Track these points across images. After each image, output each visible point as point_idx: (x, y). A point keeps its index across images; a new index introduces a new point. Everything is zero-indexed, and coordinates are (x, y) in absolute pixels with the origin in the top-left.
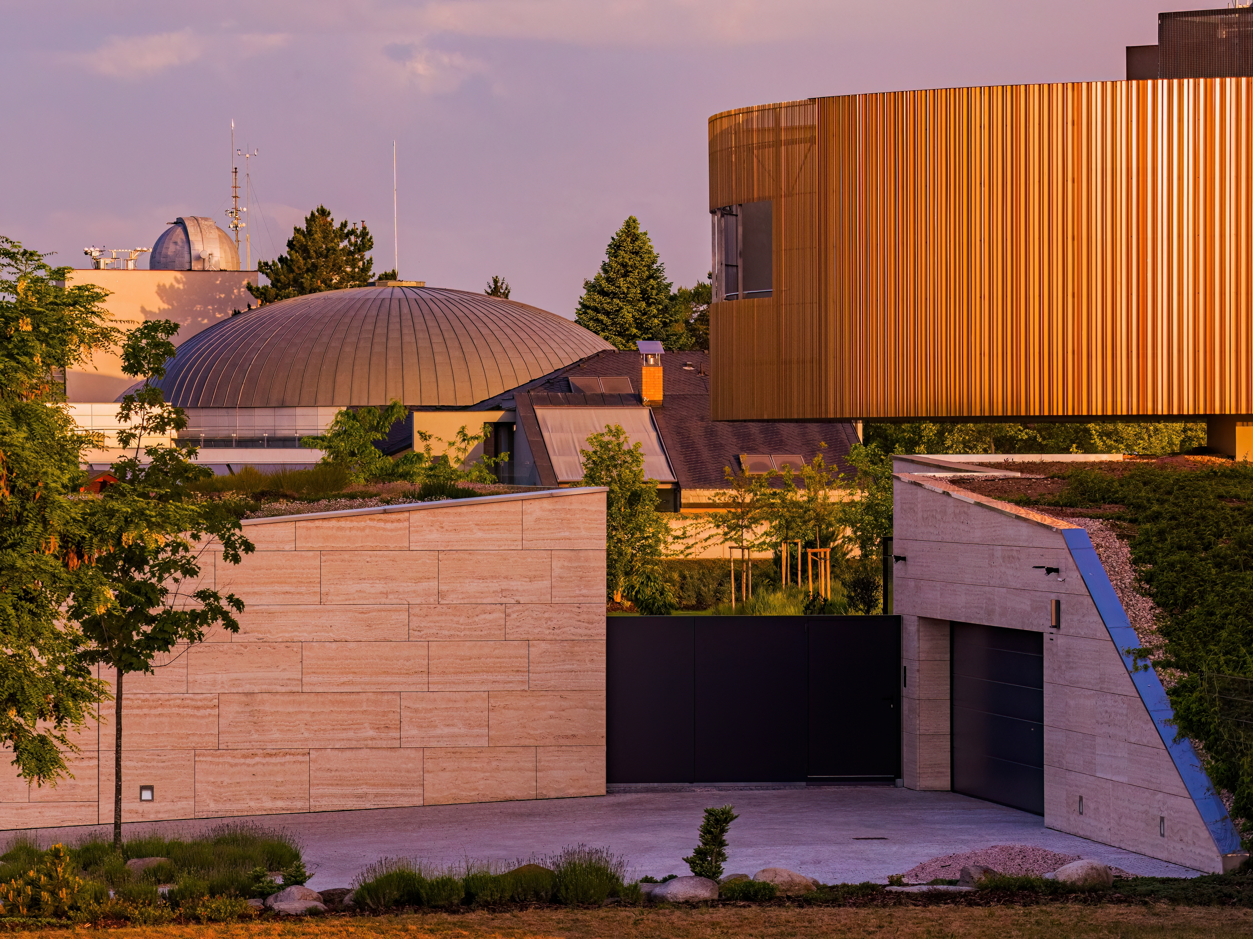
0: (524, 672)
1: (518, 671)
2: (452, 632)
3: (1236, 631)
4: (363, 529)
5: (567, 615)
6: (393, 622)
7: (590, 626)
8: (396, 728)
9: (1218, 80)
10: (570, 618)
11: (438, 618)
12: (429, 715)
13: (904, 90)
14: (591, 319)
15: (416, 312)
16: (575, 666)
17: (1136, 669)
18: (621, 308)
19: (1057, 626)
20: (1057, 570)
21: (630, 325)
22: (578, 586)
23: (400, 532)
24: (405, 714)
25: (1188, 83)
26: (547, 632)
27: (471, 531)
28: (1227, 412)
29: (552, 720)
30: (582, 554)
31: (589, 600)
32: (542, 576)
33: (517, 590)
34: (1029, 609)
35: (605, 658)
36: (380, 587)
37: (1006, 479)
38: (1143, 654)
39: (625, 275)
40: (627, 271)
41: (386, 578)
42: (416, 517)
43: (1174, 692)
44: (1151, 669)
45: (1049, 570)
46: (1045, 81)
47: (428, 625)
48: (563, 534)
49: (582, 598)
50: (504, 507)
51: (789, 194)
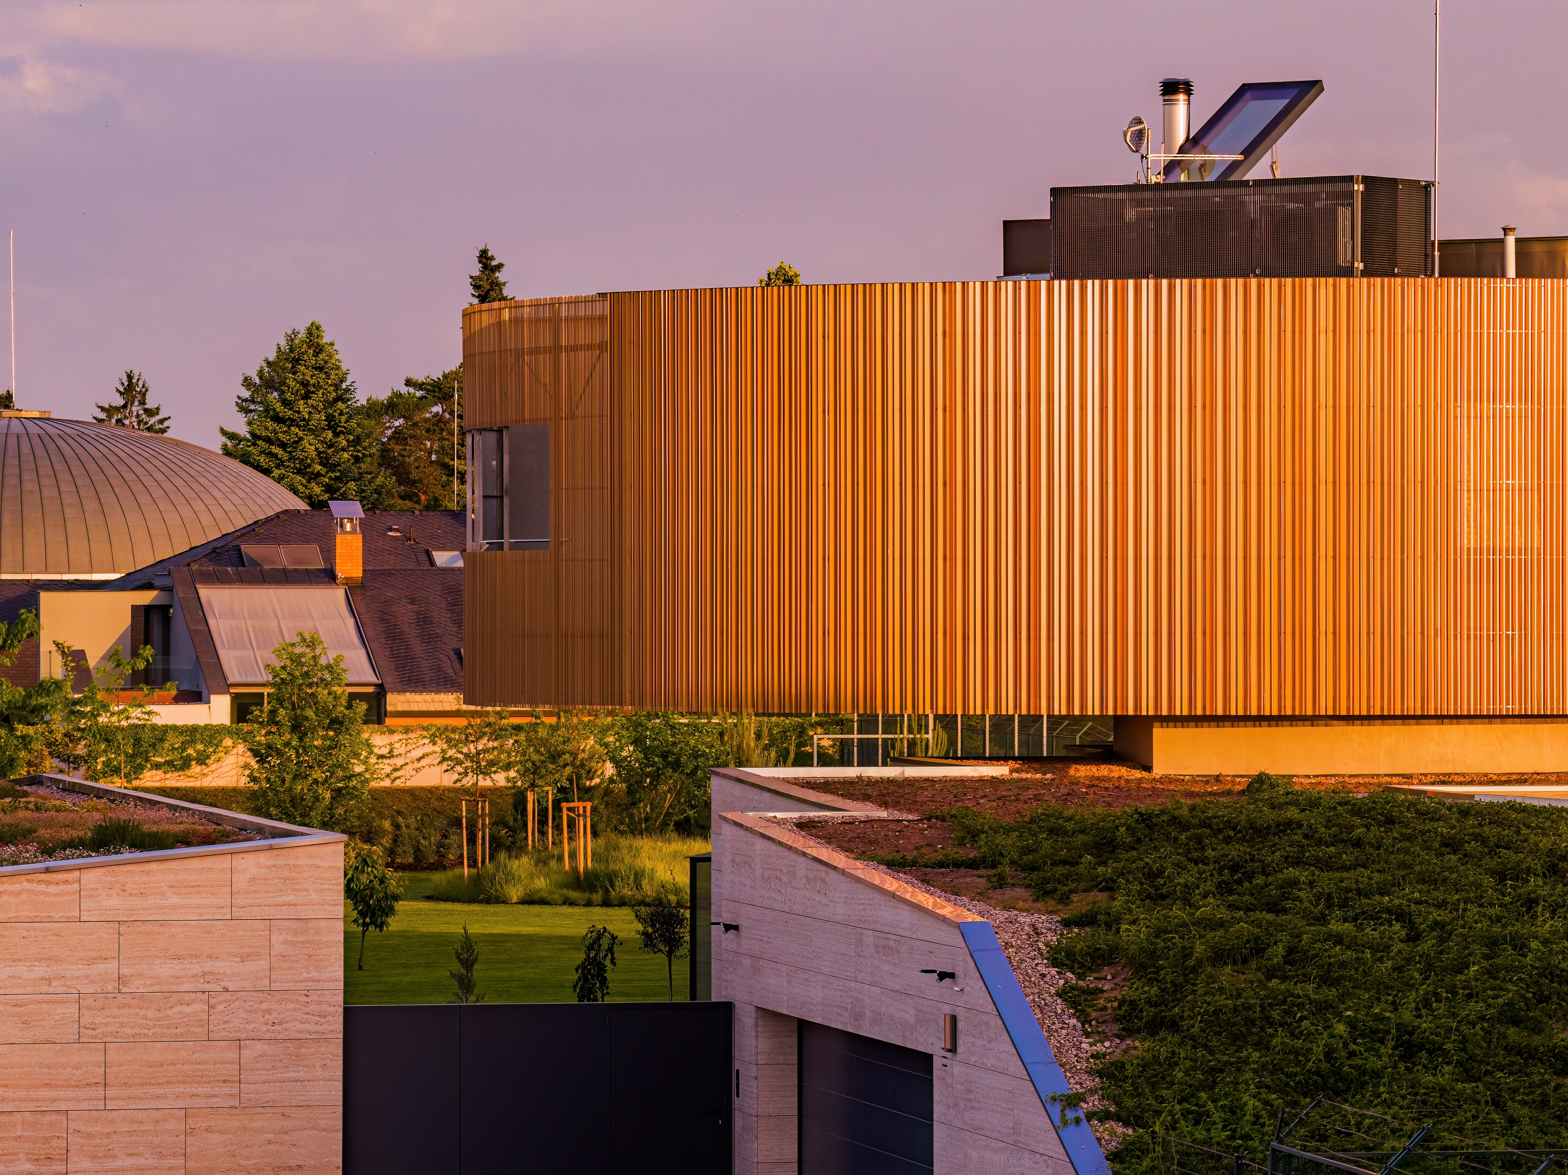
0: (233, 1082)
1: (225, 1081)
2: (137, 1031)
3: (1193, 1068)
4: (19, 894)
5: (292, 1006)
6: (57, 1017)
7: (322, 1020)
8: (61, 1160)
9: (1131, 282)
10: (295, 1010)
11: (118, 1012)
12: (105, 1142)
13: (724, 286)
14: (262, 452)
15: (40, 452)
16: (302, 1074)
17: (1065, 1123)
18: (301, 439)
19: (953, 1050)
20: (952, 976)
21: (312, 460)
22: (305, 967)
23: (68, 898)
24: (73, 1139)
25: (1093, 286)
26: (265, 1028)
27: (164, 895)
28: (1144, 713)
29: (271, 1147)
30: (311, 924)
31: (321, 985)
32: (258, 954)
33: (224, 973)
34: (912, 1020)
35: (341, 1062)
36: (40, 970)
37: (869, 821)
38: (1073, 1101)
39: (306, 397)
40: (309, 392)
41: (48, 959)
42: (88, 876)
43: (1114, 1157)
44: (1084, 1122)
45: (943, 976)
46: (908, 280)
47: (105, 1021)
48: (285, 899)
49: (310, 983)
50: (208, 863)
51: (572, 416)
